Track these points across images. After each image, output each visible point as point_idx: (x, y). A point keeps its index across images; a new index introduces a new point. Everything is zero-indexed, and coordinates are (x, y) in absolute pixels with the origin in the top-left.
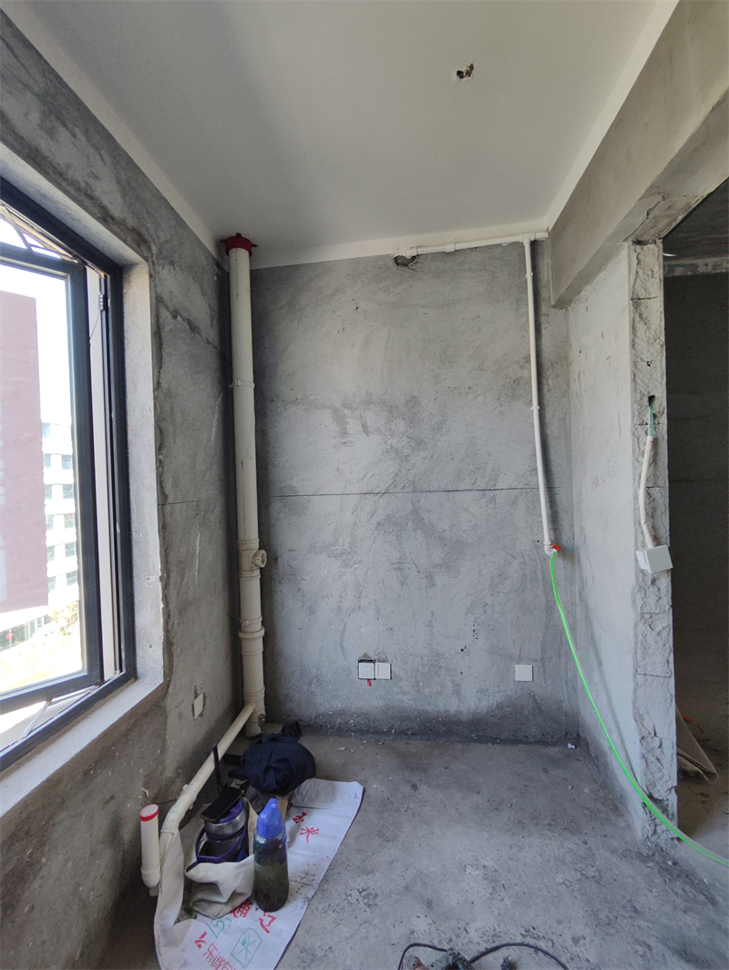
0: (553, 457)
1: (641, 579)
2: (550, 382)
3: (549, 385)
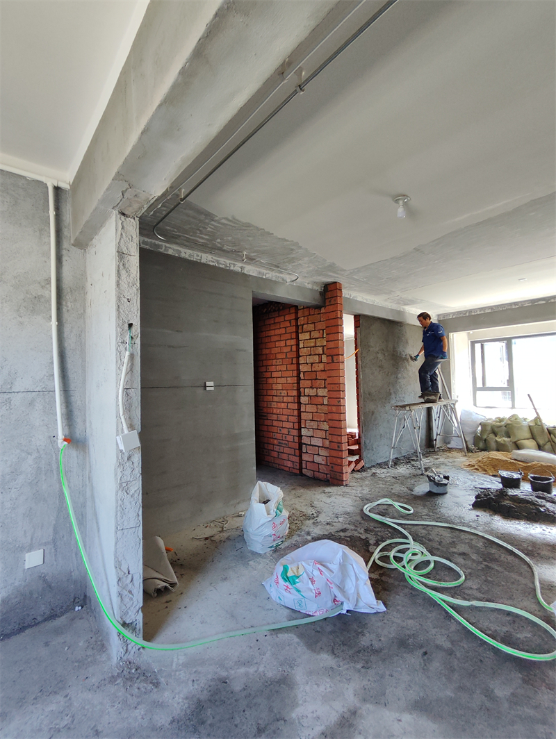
0: (69, 365)
1: (120, 458)
2: (68, 304)
3: (68, 307)
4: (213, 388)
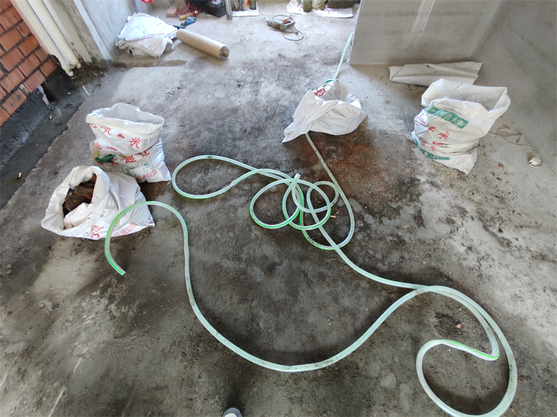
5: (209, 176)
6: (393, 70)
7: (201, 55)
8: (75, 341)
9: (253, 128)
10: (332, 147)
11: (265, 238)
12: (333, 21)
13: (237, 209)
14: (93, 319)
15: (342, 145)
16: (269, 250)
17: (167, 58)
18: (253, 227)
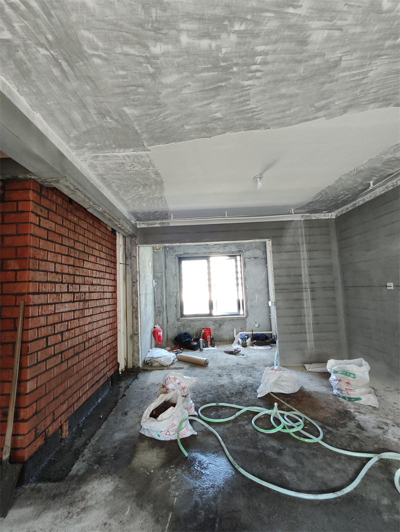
4: (392, 288)
5: (220, 412)
6: (307, 366)
7: (191, 365)
8: (168, 490)
9: (236, 392)
10: (289, 399)
11: (268, 438)
12: (261, 350)
13: (244, 426)
14: (176, 479)
15: (294, 397)
16: (274, 443)
17: (172, 366)
18: (258, 433)
